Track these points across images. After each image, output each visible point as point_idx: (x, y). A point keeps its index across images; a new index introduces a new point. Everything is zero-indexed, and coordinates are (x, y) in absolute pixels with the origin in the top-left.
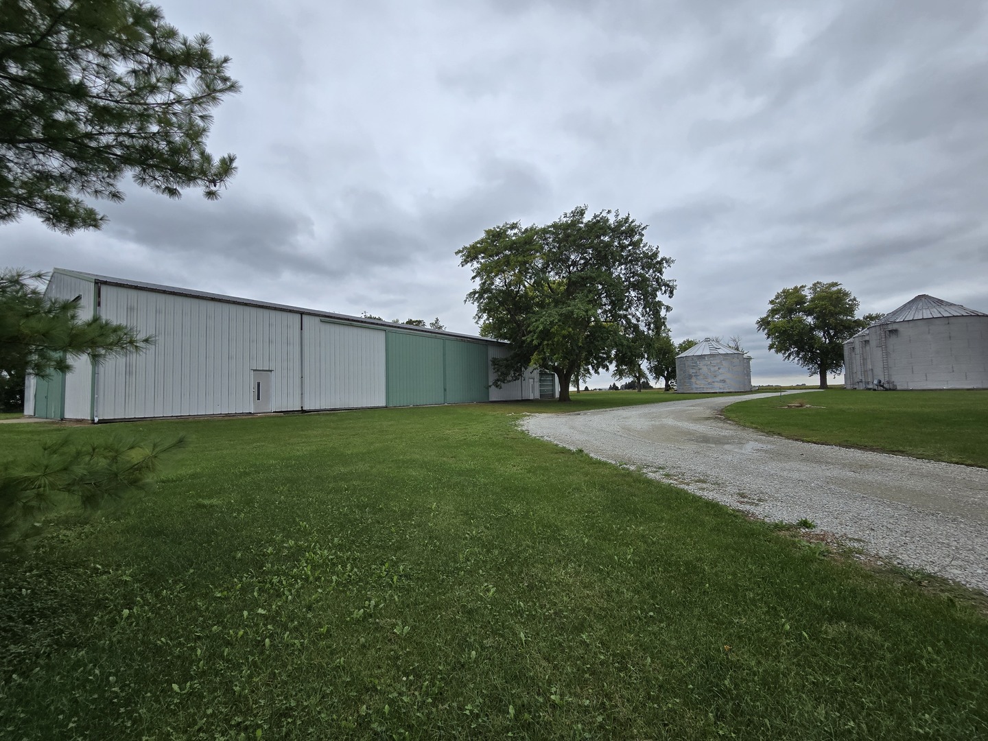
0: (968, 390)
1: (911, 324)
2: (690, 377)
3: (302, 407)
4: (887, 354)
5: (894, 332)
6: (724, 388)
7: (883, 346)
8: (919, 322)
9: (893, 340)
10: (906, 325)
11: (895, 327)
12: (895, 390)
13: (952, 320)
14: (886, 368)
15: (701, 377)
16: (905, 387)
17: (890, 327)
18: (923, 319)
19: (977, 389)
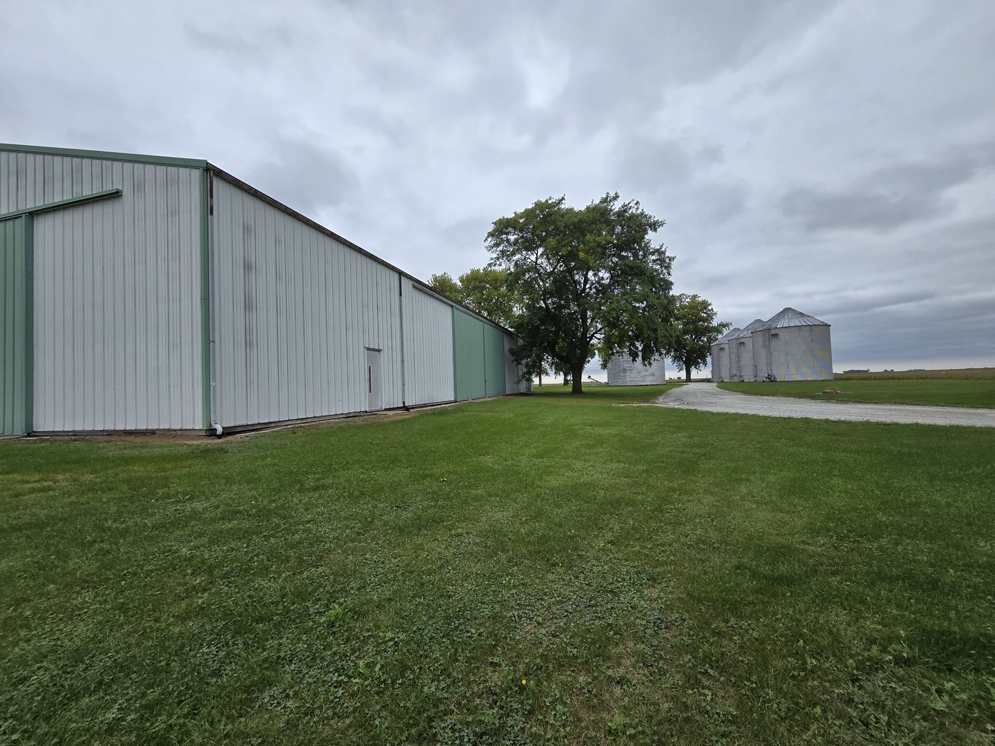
0: (822, 381)
1: (788, 330)
2: (625, 370)
3: (404, 403)
4: (770, 353)
5: (775, 335)
6: (653, 381)
7: (767, 347)
8: (793, 329)
9: (774, 342)
10: (784, 330)
11: (777, 331)
12: (776, 381)
13: (814, 328)
14: (770, 364)
15: (635, 371)
16: (783, 379)
17: (773, 332)
18: (789, 327)
19: (827, 380)
